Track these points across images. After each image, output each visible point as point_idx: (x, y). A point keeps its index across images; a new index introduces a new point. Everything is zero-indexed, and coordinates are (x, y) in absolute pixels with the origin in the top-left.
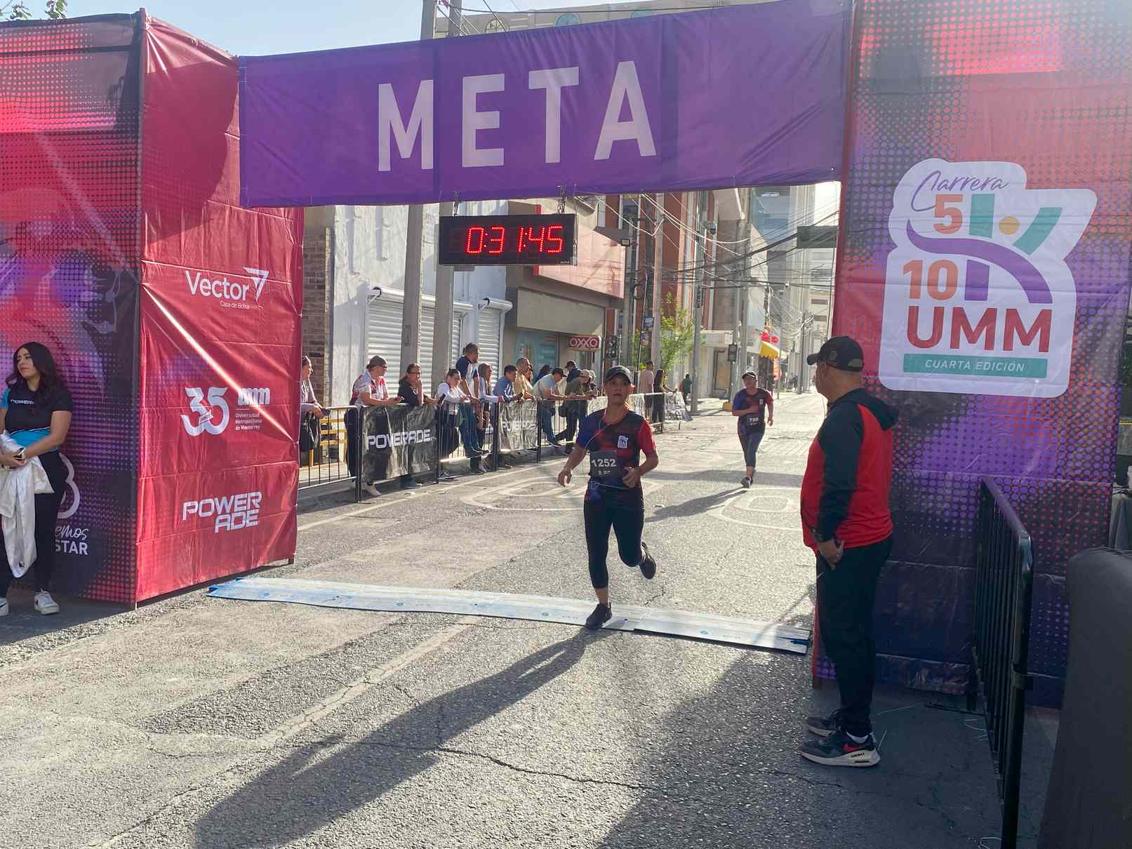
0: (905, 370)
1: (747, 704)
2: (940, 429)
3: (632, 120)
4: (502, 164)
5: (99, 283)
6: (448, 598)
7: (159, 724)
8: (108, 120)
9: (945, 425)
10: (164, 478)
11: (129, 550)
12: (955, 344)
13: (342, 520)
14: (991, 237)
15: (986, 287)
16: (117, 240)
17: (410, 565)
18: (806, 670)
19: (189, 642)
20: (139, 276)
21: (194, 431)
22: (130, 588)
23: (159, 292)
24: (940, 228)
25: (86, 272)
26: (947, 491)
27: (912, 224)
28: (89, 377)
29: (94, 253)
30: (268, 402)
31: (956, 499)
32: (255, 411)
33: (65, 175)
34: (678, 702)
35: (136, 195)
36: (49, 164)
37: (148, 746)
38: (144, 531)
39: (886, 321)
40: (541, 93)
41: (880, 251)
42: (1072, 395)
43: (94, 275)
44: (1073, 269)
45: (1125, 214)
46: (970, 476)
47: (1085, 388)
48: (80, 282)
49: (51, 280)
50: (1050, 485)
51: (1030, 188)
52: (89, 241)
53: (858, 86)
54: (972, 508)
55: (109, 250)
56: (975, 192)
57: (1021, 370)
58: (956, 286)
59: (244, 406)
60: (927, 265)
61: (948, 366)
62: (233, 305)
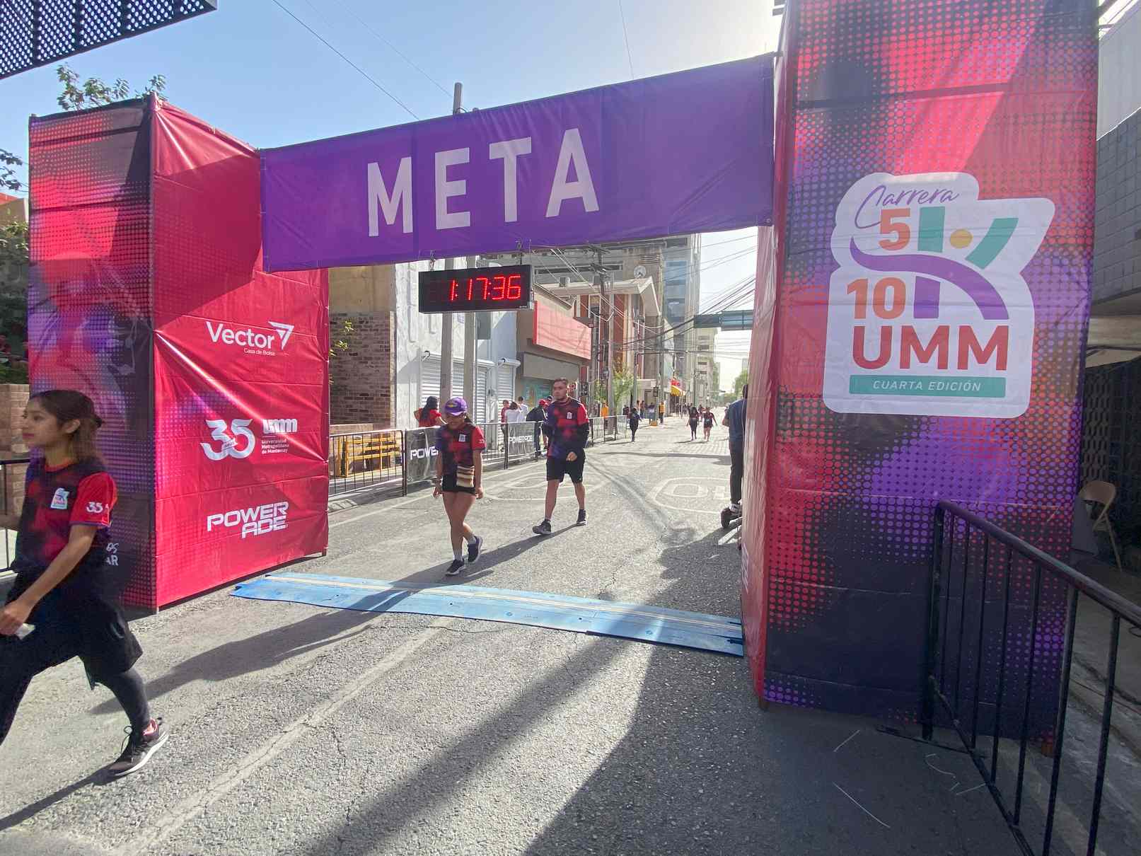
0: (851, 392)
2: (890, 452)
3: (578, 180)
4: (469, 225)
5: (120, 332)
10: (186, 498)
12: (905, 363)
13: (386, 511)
14: (941, 252)
15: (936, 303)
16: (133, 293)
20: (153, 327)
22: (152, 595)
23: (174, 339)
24: (885, 244)
25: (110, 322)
27: (856, 242)
28: (115, 413)
29: (115, 305)
30: (295, 430)
32: (283, 438)
35: (147, 253)
39: (829, 341)
40: (500, 163)
41: (822, 272)
42: (1031, 415)
43: (116, 324)
44: (1029, 283)
45: (1083, 223)
46: (922, 500)
47: (1047, 407)
48: (105, 331)
49: (83, 330)
50: (1011, 510)
51: (984, 199)
52: (111, 296)
53: (796, 107)
54: (924, 533)
55: (127, 302)
56: (923, 205)
57: (978, 389)
58: (904, 304)
59: (270, 434)
60: (872, 283)
61: (898, 386)
62: (260, 352)
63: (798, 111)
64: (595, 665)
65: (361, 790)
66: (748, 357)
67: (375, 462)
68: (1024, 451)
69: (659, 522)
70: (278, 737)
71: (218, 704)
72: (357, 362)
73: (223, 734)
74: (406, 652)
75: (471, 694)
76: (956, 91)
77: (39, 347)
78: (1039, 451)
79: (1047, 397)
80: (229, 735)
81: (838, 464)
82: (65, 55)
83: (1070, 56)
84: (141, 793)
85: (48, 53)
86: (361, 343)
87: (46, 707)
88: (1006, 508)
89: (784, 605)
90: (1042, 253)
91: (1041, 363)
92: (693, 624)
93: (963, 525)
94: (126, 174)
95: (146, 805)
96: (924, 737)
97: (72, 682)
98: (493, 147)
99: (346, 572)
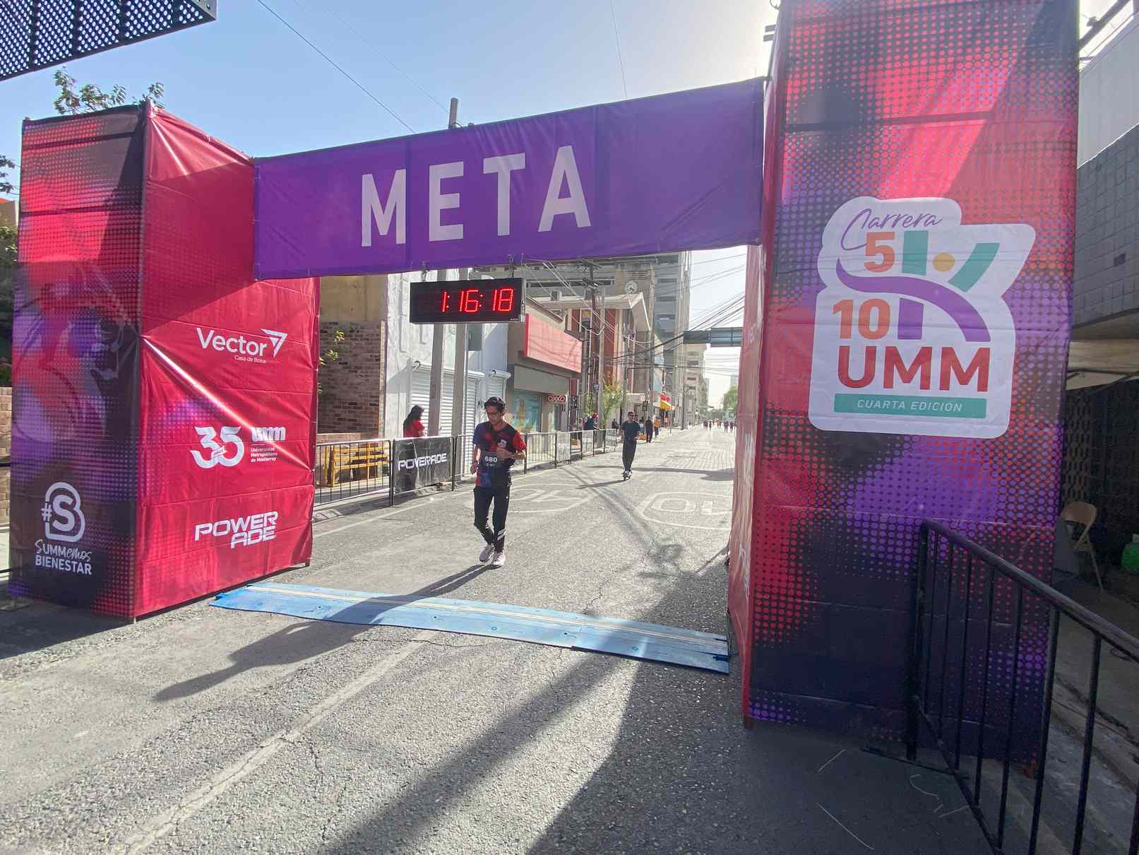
0: (836, 410)
2: (874, 470)
3: (570, 197)
4: (461, 237)
5: (106, 336)
11: (129, 571)
12: (888, 383)
13: (372, 522)
14: (925, 274)
15: (920, 325)
16: (120, 298)
20: (139, 330)
21: (206, 464)
22: (129, 604)
23: (159, 343)
24: (871, 267)
25: (96, 326)
26: (881, 532)
27: (842, 263)
28: (97, 418)
29: (102, 309)
30: (283, 438)
32: (271, 447)
39: (816, 361)
40: (494, 176)
41: (809, 292)
42: (1012, 436)
43: (102, 328)
44: (1011, 306)
45: (1064, 249)
46: (906, 518)
47: (1027, 429)
48: (92, 336)
49: (69, 334)
50: (990, 528)
51: (966, 224)
52: (98, 300)
53: (786, 130)
54: (908, 551)
55: (114, 307)
56: (906, 229)
57: (959, 410)
58: (888, 326)
59: (258, 442)
60: (858, 304)
61: (882, 405)
62: (250, 360)
63: (786, 134)
64: (579, 681)
65: (338, 808)
66: (737, 373)
67: (362, 472)
68: (1004, 470)
69: (646, 537)
70: (255, 752)
71: (194, 717)
72: (347, 371)
73: (198, 749)
74: (387, 665)
75: (453, 710)
76: (939, 118)
77: (23, 349)
78: (1018, 472)
79: (1027, 418)
80: (204, 750)
81: (823, 481)
82: (61, 61)
83: (1051, 86)
84: (110, 809)
85: (45, 58)
86: (351, 352)
87: (17, 718)
88: (987, 527)
89: (770, 622)
90: (1023, 278)
91: (1021, 385)
92: (680, 641)
93: (945, 543)
94: (118, 179)
95: (116, 822)
96: (908, 757)
97: (46, 692)
98: (486, 160)
99: (329, 584)
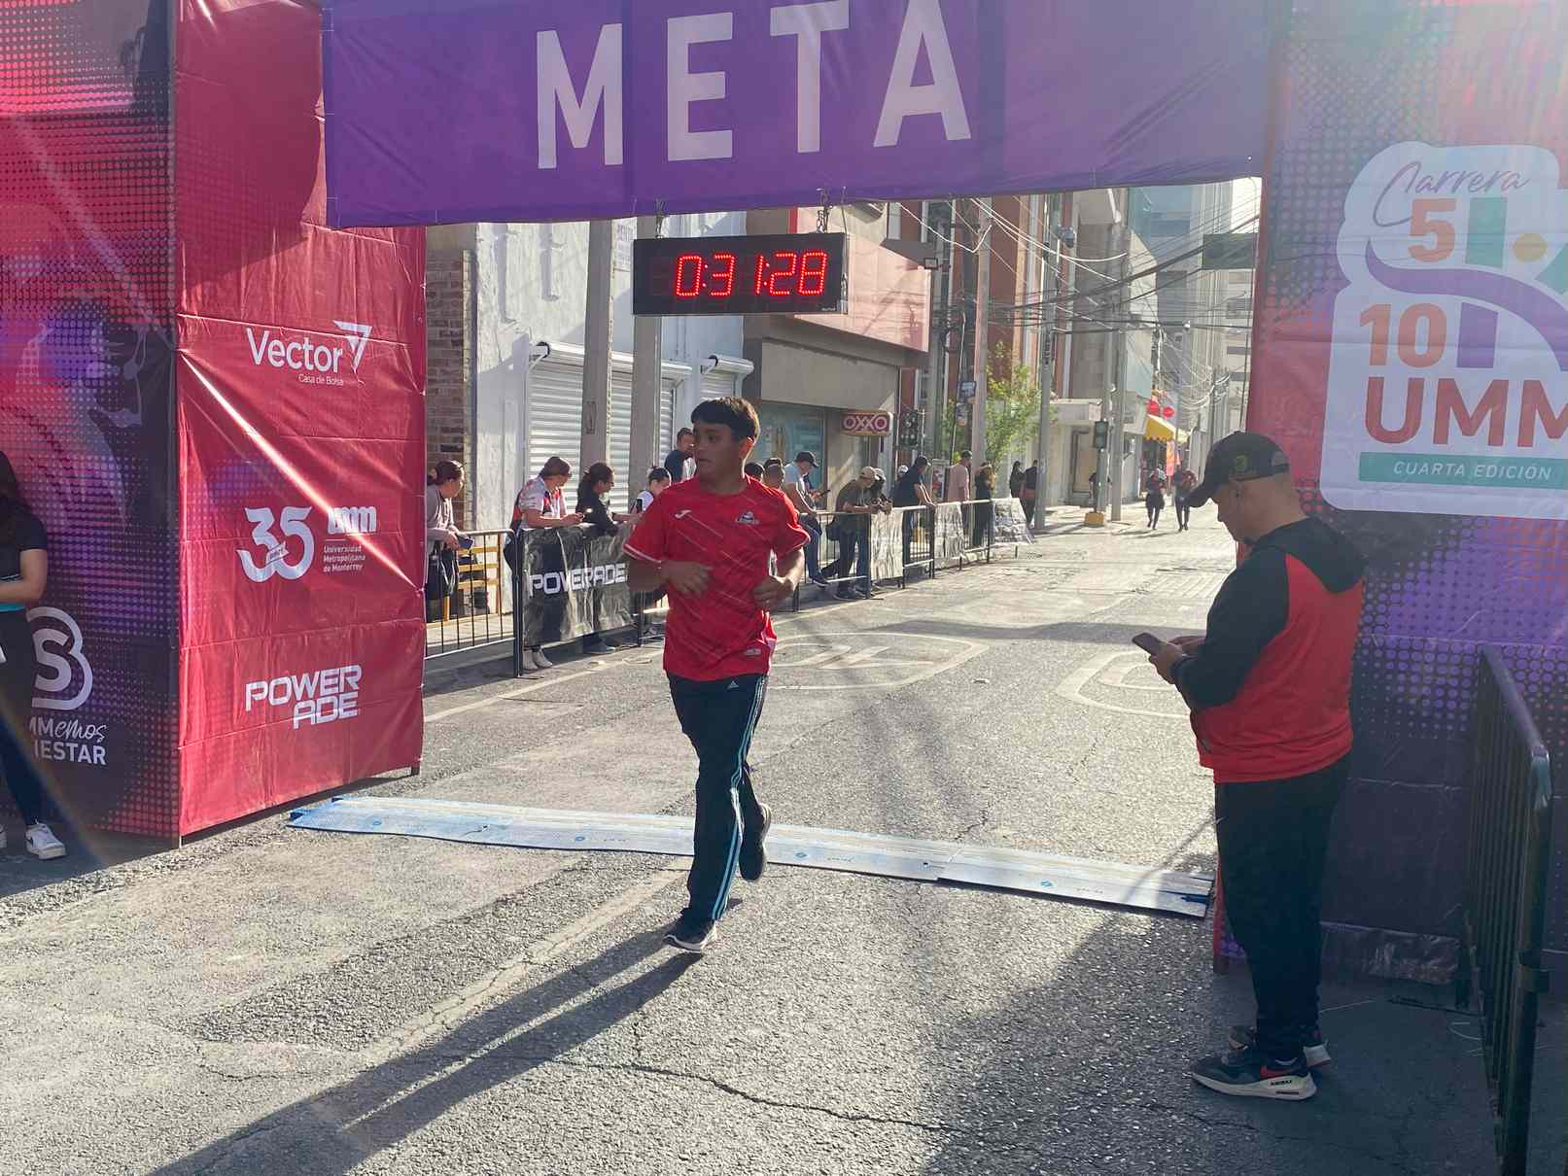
0: (1361, 478)
1: (1110, 998)
2: (1416, 569)
3: (933, 83)
4: (729, 155)
5: (112, 350)
6: (652, 828)
7: (213, 1028)
8: (120, 97)
9: (1424, 565)
10: (216, 647)
11: (169, 757)
12: (1441, 436)
13: (494, 704)
14: (1500, 266)
15: (1491, 345)
16: (138, 283)
17: (596, 777)
18: (1203, 944)
19: (259, 899)
20: (174, 340)
21: (259, 575)
22: (170, 815)
23: (205, 363)
24: (1418, 253)
25: (94, 332)
26: (1426, 666)
27: (1374, 247)
28: (101, 494)
29: (105, 303)
30: (373, 528)
31: (1440, 681)
32: (356, 543)
33: (61, 183)
34: (1003, 994)
35: (166, 212)
36: (34, 168)
37: (198, 1061)
38: (189, 730)
39: (1332, 401)
40: (791, 42)
41: (1322, 291)
43: (105, 337)
46: (1463, 644)
48: (85, 349)
49: (41, 344)
52: (97, 286)
55: (128, 298)
56: (1472, 195)
57: (1547, 477)
58: (1443, 345)
59: (337, 535)
60: (1397, 313)
61: (1430, 471)
62: (321, 380)
96: (1456, 1006)
98: (775, 12)
